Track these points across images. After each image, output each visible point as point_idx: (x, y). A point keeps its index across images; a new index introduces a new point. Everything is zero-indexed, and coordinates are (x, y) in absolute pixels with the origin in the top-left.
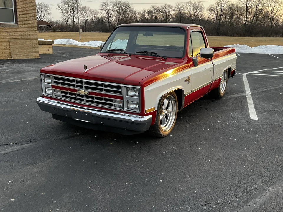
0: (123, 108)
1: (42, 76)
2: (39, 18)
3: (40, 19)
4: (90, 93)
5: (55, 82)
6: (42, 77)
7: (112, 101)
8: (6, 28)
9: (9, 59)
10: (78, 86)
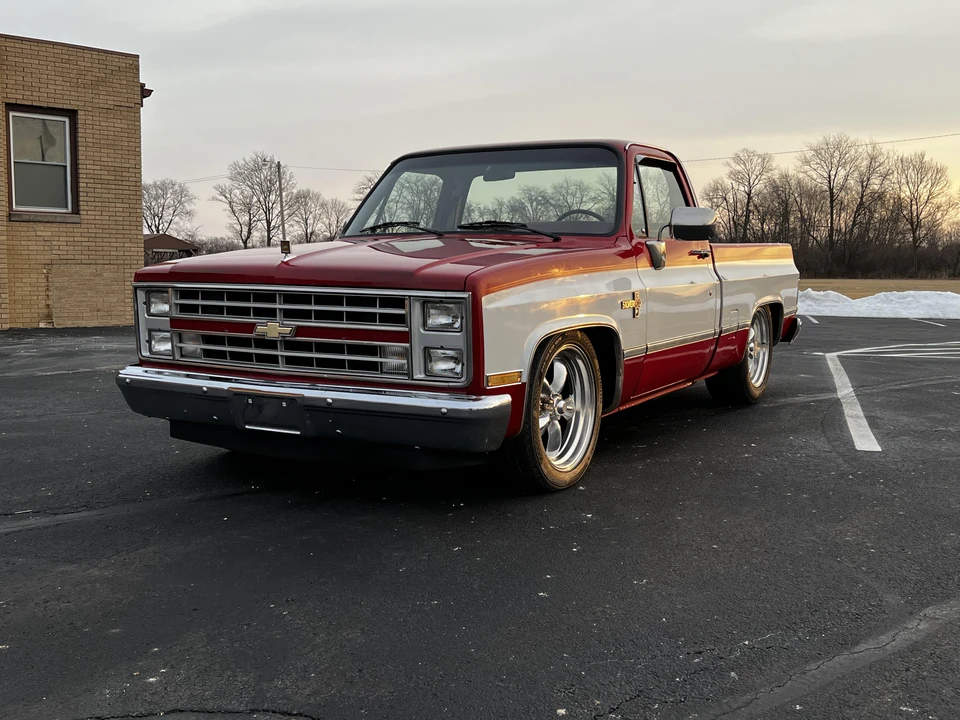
0: (410, 375)
1: (138, 292)
2: (153, 228)
3: (158, 231)
4: (299, 331)
5: (184, 308)
6: (141, 295)
7: (372, 351)
8: (40, 227)
9: (42, 325)
10: (259, 312)
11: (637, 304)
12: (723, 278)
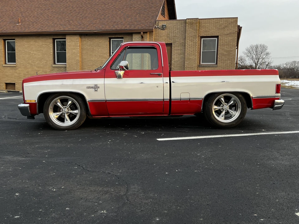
11: (96, 88)
12: (173, 82)
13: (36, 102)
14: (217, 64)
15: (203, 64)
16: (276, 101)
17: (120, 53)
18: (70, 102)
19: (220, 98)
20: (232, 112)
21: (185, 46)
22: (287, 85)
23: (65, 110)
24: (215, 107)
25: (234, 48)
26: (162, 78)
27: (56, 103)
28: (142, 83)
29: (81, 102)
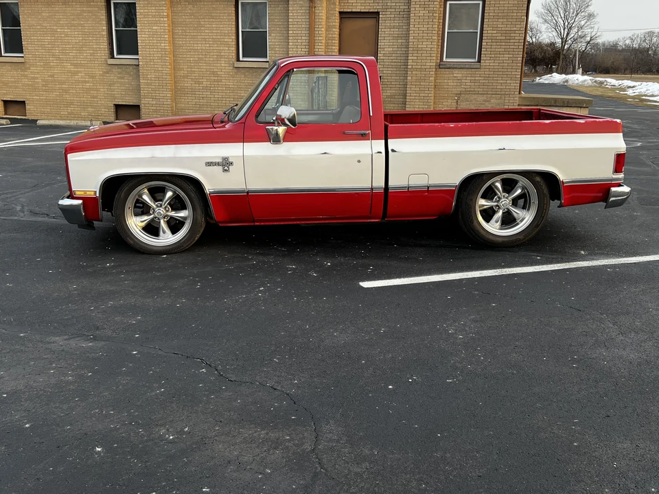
11: (226, 164)
12: (393, 151)
13: (98, 195)
14: (479, 61)
15: (448, 60)
16: (613, 189)
17: (277, 85)
18: (169, 194)
19: (493, 183)
20: (518, 213)
21: (409, 18)
22: (630, 92)
23: (161, 211)
24: (482, 202)
25: (519, 26)
26: (369, 142)
27: (141, 196)
28: (325, 153)
29: (193, 195)
